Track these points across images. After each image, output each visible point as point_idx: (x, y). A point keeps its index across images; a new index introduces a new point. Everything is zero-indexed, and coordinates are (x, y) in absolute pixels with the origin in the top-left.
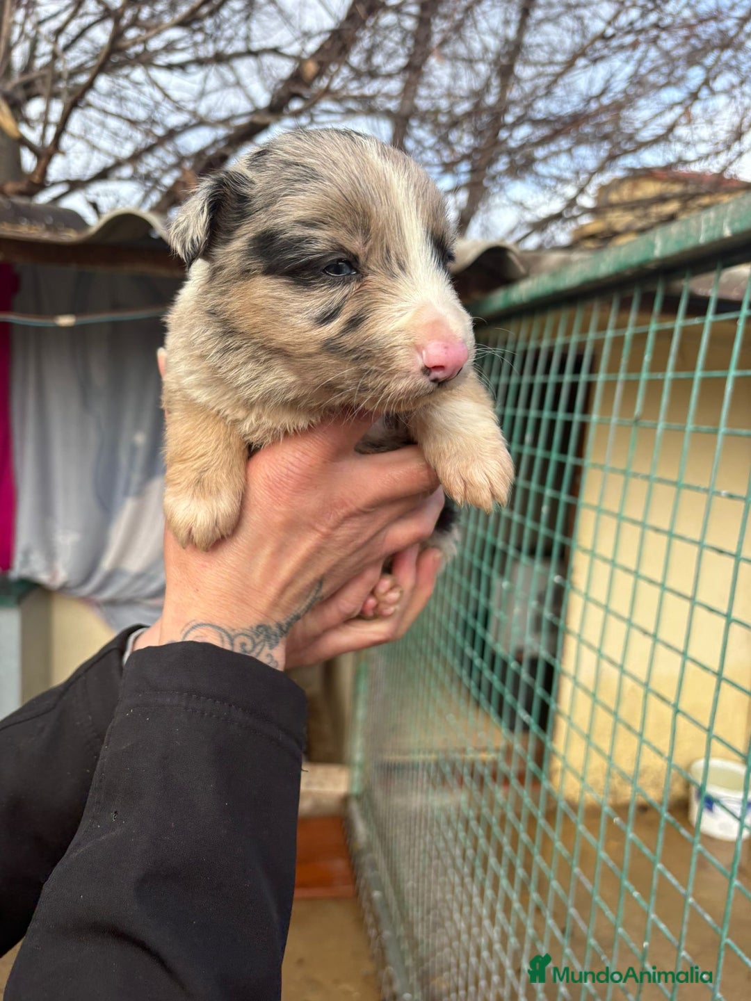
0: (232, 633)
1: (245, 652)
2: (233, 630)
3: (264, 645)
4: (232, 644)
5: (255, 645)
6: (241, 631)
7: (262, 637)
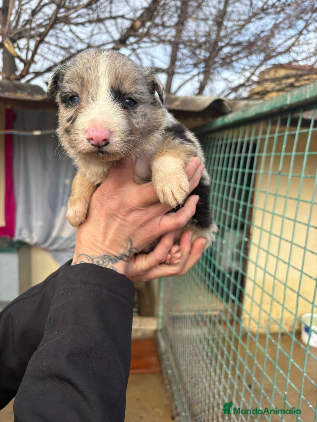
0: (92, 257)
1: (99, 265)
2: (93, 256)
3: (109, 263)
4: (93, 262)
5: (104, 262)
6: (96, 257)
7: (107, 260)
